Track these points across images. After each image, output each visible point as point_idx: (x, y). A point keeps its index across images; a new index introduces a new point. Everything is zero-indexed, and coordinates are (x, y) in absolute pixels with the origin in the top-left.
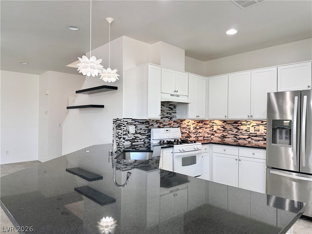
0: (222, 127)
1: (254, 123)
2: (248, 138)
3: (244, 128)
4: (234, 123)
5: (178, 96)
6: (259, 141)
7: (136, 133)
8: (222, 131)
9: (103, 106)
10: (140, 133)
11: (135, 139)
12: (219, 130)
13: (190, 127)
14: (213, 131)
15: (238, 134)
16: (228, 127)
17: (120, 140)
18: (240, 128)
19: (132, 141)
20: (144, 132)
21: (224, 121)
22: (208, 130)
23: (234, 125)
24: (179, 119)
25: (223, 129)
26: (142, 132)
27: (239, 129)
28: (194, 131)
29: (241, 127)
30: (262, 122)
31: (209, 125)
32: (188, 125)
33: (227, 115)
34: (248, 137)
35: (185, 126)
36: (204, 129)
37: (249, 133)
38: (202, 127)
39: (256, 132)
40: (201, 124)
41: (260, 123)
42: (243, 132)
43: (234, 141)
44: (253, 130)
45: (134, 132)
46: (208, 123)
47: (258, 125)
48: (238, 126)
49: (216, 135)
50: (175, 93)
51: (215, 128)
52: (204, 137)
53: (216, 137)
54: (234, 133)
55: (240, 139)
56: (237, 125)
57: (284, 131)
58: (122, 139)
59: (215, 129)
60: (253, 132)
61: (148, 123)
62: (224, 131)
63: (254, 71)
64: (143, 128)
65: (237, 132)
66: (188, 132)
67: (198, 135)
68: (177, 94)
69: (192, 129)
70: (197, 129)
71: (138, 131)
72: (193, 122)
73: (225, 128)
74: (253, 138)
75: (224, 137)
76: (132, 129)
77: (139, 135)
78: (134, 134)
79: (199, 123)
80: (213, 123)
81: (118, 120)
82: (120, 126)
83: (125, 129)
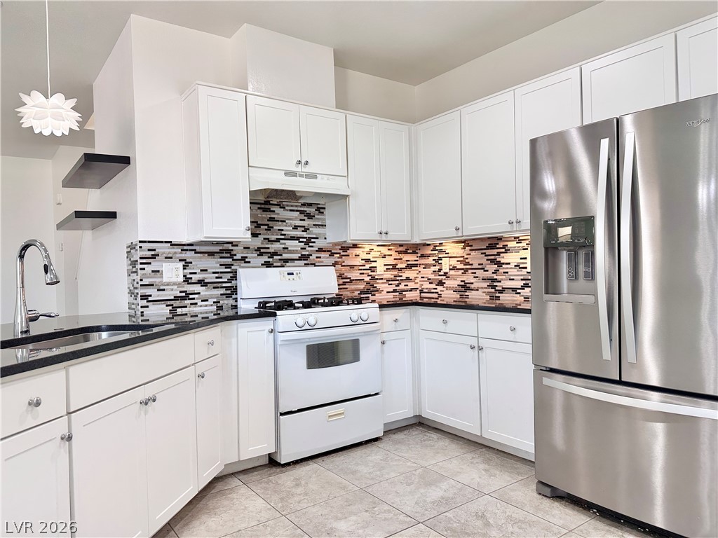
0: (461, 262)
2: (523, 288)
3: (511, 259)
4: (488, 247)
5: (312, 176)
7: (187, 280)
8: (460, 272)
10: (200, 283)
11: (183, 298)
12: (454, 268)
13: (373, 264)
14: (442, 273)
15: (499, 278)
16: (475, 260)
17: (136, 302)
18: (502, 261)
19: (173, 304)
20: (217, 278)
21: (466, 245)
22: (429, 272)
23: (488, 252)
24: (335, 244)
25: (462, 266)
26: (210, 277)
27: (500, 264)
28: (389, 275)
29: (505, 258)
31: (431, 259)
32: (368, 261)
33: (460, 226)
34: (522, 283)
35: (358, 262)
36: (420, 269)
37: (524, 271)
42: (511, 272)
43: (488, 297)
45: (181, 279)
46: (429, 252)
49: (448, 283)
50: (298, 169)
51: (446, 264)
52: (422, 292)
53: (447, 289)
54: (489, 274)
55: (503, 290)
56: (495, 251)
58: (138, 299)
59: (445, 269)
61: (229, 255)
62: (466, 271)
63: (521, 89)
64: (212, 268)
65: (495, 272)
66: (367, 279)
67: (402, 287)
68: (307, 169)
69: (380, 269)
70: (400, 269)
71: (195, 278)
72: (384, 249)
73: (468, 264)
75: (466, 287)
76: (172, 272)
77: (197, 288)
78: (179, 285)
79: (406, 252)
80: (441, 251)
81: (132, 245)
82: (135, 263)
83: (147, 271)
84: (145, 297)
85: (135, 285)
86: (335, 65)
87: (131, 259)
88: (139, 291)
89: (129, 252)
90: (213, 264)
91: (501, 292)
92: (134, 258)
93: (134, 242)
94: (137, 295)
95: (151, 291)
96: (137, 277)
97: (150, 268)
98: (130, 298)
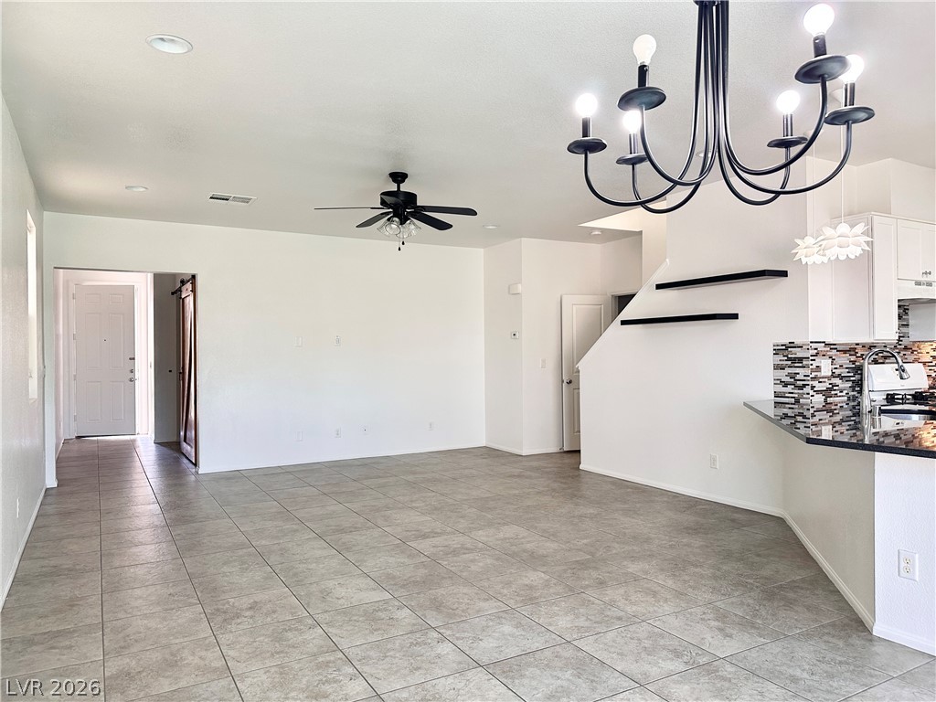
5: (929, 284)
7: (833, 375)
9: (735, 316)
10: (839, 376)
11: (831, 389)
17: (801, 391)
19: (827, 393)
20: (848, 372)
24: (914, 342)
26: (844, 372)
45: (830, 374)
50: (925, 279)
58: (807, 389)
61: (853, 353)
64: (846, 364)
68: (929, 278)
71: (837, 372)
76: (826, 367)
77: (837, 381)
78: (829, 378)
81: (792, 345)
82: (801, 360)
83: (814, 367)
84: (813, 387)
85: (798, 377)
87: (788, 355)
88: (810, 383)
89: (783, 350)
90: (844, 360)
92: (799, 355)
93: (798, 341)
94: (804, 386)
95: (815, 383)
96: (807, 371)
97: (815, 364)
98: (780, 389)
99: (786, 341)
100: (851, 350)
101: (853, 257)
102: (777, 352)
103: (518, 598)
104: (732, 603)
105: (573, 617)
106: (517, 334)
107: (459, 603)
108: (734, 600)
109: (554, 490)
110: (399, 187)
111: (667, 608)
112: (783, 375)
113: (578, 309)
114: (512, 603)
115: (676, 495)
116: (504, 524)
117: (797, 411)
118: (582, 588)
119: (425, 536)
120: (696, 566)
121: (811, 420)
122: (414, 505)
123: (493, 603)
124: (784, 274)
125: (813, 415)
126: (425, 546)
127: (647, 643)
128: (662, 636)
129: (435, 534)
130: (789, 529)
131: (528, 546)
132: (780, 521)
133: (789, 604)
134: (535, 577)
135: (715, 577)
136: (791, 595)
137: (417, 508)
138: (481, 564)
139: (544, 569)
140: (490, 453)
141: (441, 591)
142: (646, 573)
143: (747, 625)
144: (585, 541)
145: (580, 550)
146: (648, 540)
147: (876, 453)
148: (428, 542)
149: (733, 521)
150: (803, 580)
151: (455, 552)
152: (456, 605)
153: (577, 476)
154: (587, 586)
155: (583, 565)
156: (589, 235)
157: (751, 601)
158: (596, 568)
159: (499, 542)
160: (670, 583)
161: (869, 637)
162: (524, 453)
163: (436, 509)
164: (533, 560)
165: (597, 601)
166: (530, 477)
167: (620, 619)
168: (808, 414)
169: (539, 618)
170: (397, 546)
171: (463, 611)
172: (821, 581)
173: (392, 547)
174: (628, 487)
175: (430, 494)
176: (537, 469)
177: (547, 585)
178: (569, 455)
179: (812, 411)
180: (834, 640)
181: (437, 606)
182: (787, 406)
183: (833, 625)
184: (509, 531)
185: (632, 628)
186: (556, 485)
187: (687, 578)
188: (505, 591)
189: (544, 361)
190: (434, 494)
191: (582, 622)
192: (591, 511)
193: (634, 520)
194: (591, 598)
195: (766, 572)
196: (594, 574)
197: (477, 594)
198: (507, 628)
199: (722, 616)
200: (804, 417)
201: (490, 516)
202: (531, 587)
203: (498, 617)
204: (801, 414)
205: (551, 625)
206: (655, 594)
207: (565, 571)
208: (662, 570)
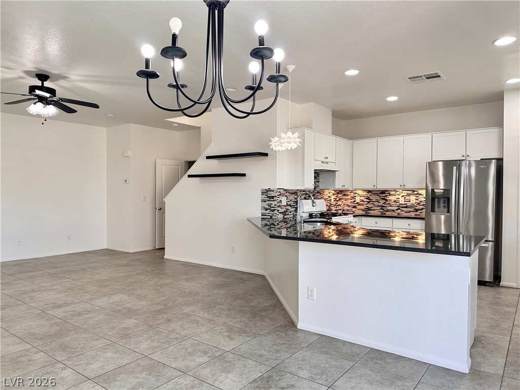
0: (367, 198)
1: (405, 193)
2: (397, 210)
3: (392, 198)
4: (380, 193)
5: (327, 163)
6: (410, 212)
7: (287, 205)
8: (366, 203)
9: (244, 175)
10: (290, 205)
11: (286, 211)
12: (363, 201)
13: (331, 198)
14: (356, 203)
15: (386, 205)
16: (374, 198)
17: (273, 213)
18: (388, 199)
19: (284, 213)
20: (293, 203)
21: (369, 192)
22: (348, 202)
23: (380, 195)
25: (367, 200)
27: (386, 200)
28: (334, 203)
29: (390, 198)
30: (414, 192)
31: (349, 196)
32: (329, 196)
33: (375, 185)
34: (397, 208)
35: (327, 197)
36: (344, 200)
37: (398, 203)
38: (341, 199)
39: (406, 203)
40: (340, 195)
41: (411, 192)
42: (391, 203)
43: (380, 213)
44: (403, 200)
46: (349, 194)
47: (409, 195)
48: (386, 196)
49: (359, 207)
50: (325, 160)
51: (358, 199)
52: (343, 210)
53: (358, 209)
54: (381, 204)
55: (388, 211)
56: (384, 195)
57: (442, 200)
58: (276, 212)
60: (403, 203)
62: (369, 202)
63: (407, 137)
64: (293, 199)
65: (384, 203)
66: (329, 205)
67: (337, 208)
68: (327, 160)
69: (333, 200)
70: (337, 201)
71: (289, 203)
72: (333, 192)
73: (370, 199)
74: (402, 209)
75: (369, 209)
76: (284, 201)
77: (289, 207)
78: (285, 206)
80: (355, 193)
81: (269, 190)
82: (273, 197)
83: (279, 201)
84: (278, 211)
85: (272, 206)
86: (332, 116)
87: (268, 195)
88: (277, 208)
89: (266, 192)
90: (292, 197)
91: (386, 211)
92: (272, 195)
93: (272, 188)
94: (275, 210)
95: (279, 209)
96: (275, 203)
97: (279, 199)
98: (264, 211)
99: (267, 188)
100: (295, 193)
101: (293, 148)
102: (263, 193)
103: (118, 336)
104: (236, 322)
105: (150, 342)
106: (128, 181)
107: (79, 344)
108: (237, 320)
109: (147, 271)
110: (43, 84)
111: (203, 329)
112: (265, 205)
113: (165, 168)
114: (114, 339)
115: (214, 268)
116: (114, 294)
117: (271, 222)
118: (157, 325)
119: (60, 307)
120: (220, 305)
121: (277, 227)
122: (54, 288)
123: (102, 341)
124: (266, 155)
125: (278, 224)
126: (59, 313)
127: (190, 350)
128: (198, 345)
129: (67, 304)
130: (267, 280)
131: (128, 305)
132: (263, 277)
133: (263, 318)
134: (130, 322)
135: (229, 309)
136: (264, 314)
137: (56, 289)
138: (96, 319)
139: (136, 317)
140: (108, 252)
141: (68, 339)
142: (194, 311)
143: (242, 332)
144: (162, 299)
145: (159, 304)
146: (197, 294)
147: (300, 241)
148: (62, 310)
149: (241, 279)
150: (270, 306)
151: (80, 314)
152: (77, 346)
153: (162, 263)
154: (161, 323)
155: (160, 312)
156: (171, 126)
157: (245, 319)
158: (167, 313)
159: (109, 305)
160: (206, 315)
161: (296, 330)
162: (131, 251)
163: (69, 289)
164: (130, 313)
165: (165, 331)
166: (132, 265)
167: (177, 339)
168: (276, 224)
169: (130, 345)
170: (39, 314)
171: (81, 348)
172: (278, 305)
173: (34, 316)
174: (190, 266)
175: (66, 280)
176: (138, 260)
177: (137, 326)
178: (159, 251)
179: (277, 222)
180: (281, 334)
181: (64, 348)
182: (267, 220)
183: (281, 326)
184: (116, 298)
185: (182, 343)
186: (149, 269)
187: (215, 311)
188: (110, 333)
189: (144, 197)
190: (68, 280)
191: (155, 344)
192: (168, 281)
193: (190, 284)
194: (162, 330)
195: (253, 304)
196: (165, 316)
197: (92, 337)
198: (109, 355)
199: (230, 329)
200: (274, 225)
201: (105, 290)
202: (126, 329)
203: (104, 349)
204: (273, 224)
205: (136, 348)
206: (197, 322)
207: (148, 317)
208: (203, 309)
